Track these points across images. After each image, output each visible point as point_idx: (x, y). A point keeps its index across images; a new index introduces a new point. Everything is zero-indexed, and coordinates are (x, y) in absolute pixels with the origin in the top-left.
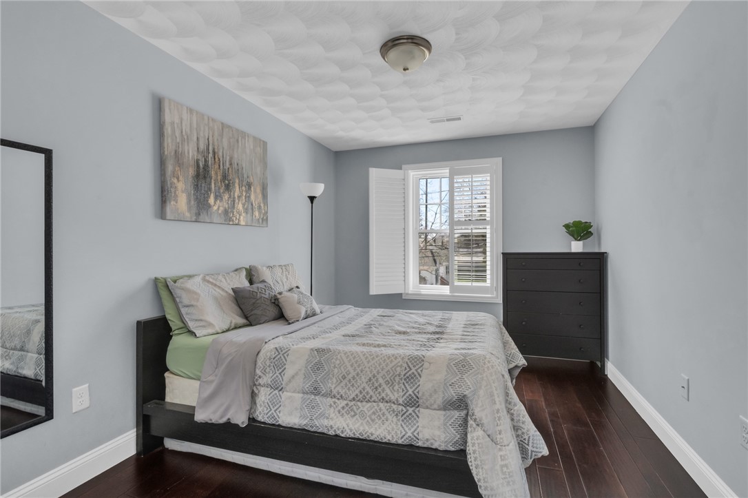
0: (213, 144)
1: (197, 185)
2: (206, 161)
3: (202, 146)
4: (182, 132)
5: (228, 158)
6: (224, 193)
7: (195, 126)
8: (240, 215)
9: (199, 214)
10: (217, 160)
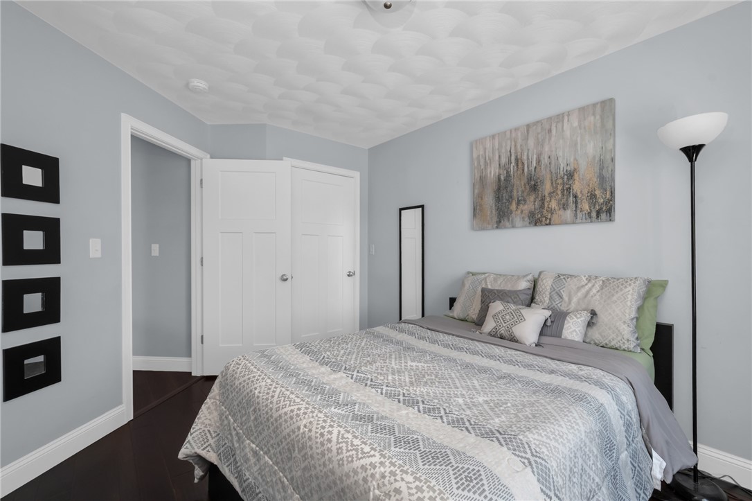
0: (516, 153)
1: (498, 197)
2: (507, 172)
3: (504, 160)
4: (485, 159)
5: (535, 156)
6: (529, 194)
7: (497, 147)
8: (552, 214)
9: (500, 222)
10: (520, 165)
